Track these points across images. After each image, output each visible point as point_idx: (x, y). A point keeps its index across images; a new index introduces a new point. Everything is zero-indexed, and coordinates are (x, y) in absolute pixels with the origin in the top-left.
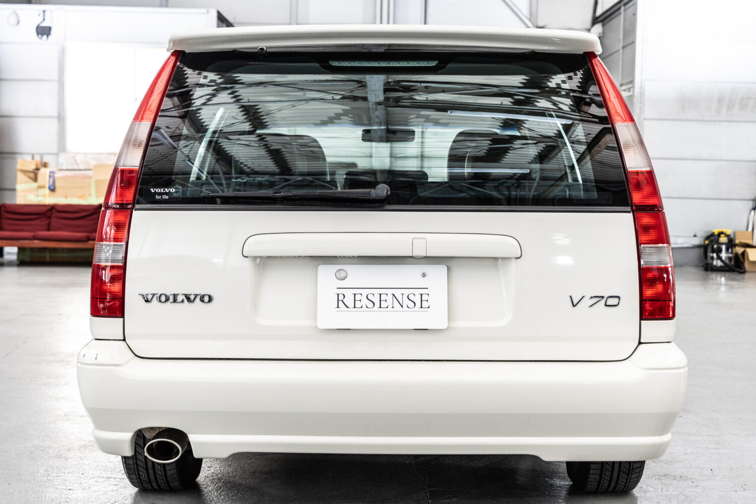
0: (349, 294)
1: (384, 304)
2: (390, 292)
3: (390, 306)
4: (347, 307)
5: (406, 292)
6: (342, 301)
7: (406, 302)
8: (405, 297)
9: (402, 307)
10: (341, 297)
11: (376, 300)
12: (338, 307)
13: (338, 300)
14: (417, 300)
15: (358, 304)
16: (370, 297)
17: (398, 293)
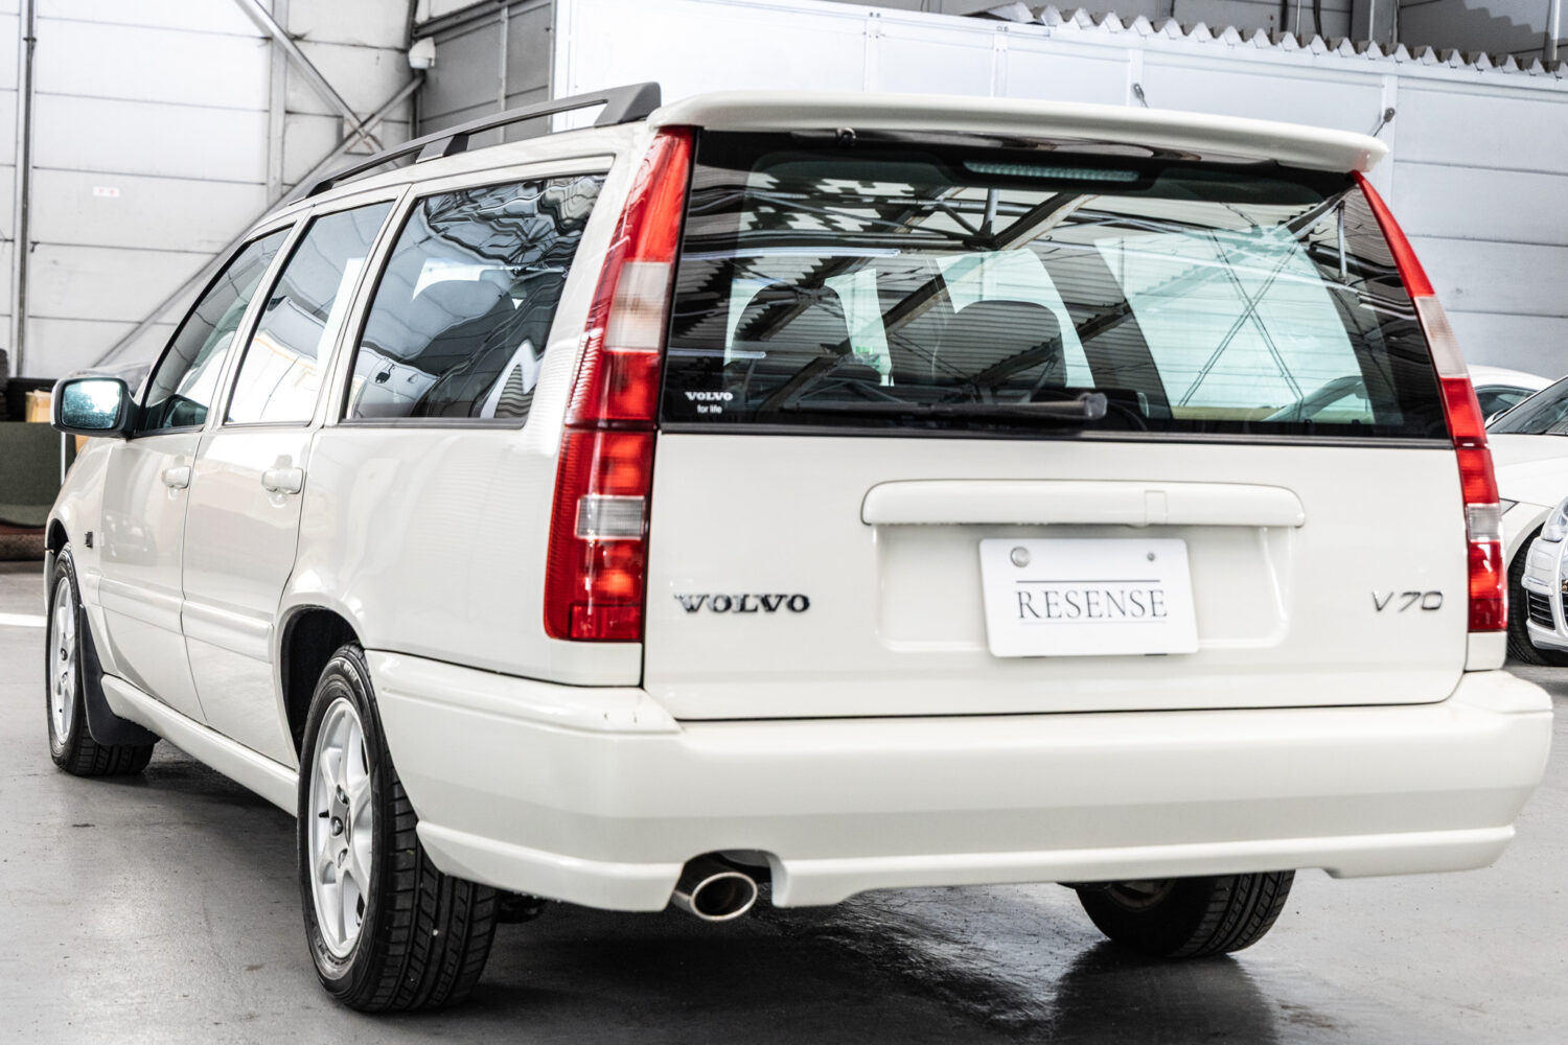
0: (1037, 591)
1: (1095, 610)
2: (1103, 588)
3: (1106, 614)
4: (1037, 616)
5: (1128, 587)
6: (1028, 605)
7: (1130, 607)
8: (1127, 596)
9: (1124, 613)
10: (1025, 599)
11: (1081, 601)
12: (1022, 616)
13: (1021, 604)
14: (1146, 601)
15: (1054, 611)
16: (1072, 598)
17: (1114, 589)
